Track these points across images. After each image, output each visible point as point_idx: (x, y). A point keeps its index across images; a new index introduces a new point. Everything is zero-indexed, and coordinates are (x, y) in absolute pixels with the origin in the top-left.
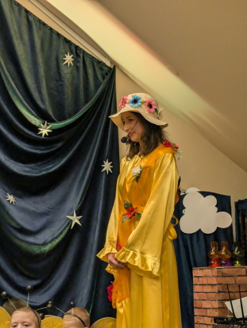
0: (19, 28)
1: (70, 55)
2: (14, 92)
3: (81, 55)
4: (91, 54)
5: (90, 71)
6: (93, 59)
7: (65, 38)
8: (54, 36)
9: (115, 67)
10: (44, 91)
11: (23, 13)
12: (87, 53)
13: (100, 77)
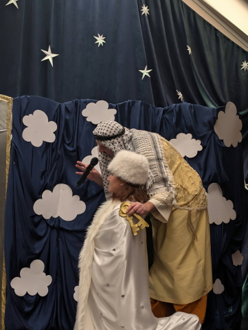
0: (210, 42)
2: (203, 90)
7: (243, 50)
8: (235, 48)
10: (226, 89)
11: (213, 31)
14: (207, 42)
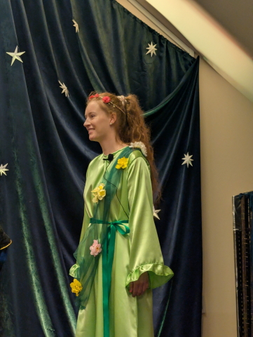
0: (103, 17)
1: (153, 45)
2: (96, 81)
3: (165, 45)
4: (174, 43)
5: (173, 61)
6: (176, 48)
7: (149, 27)
8: (138, 25)
9: (198, 57)
10: (126, 81)
11: (108, 1)
12: (170, 43)
13: (183, 67)
14: (100, 16)
